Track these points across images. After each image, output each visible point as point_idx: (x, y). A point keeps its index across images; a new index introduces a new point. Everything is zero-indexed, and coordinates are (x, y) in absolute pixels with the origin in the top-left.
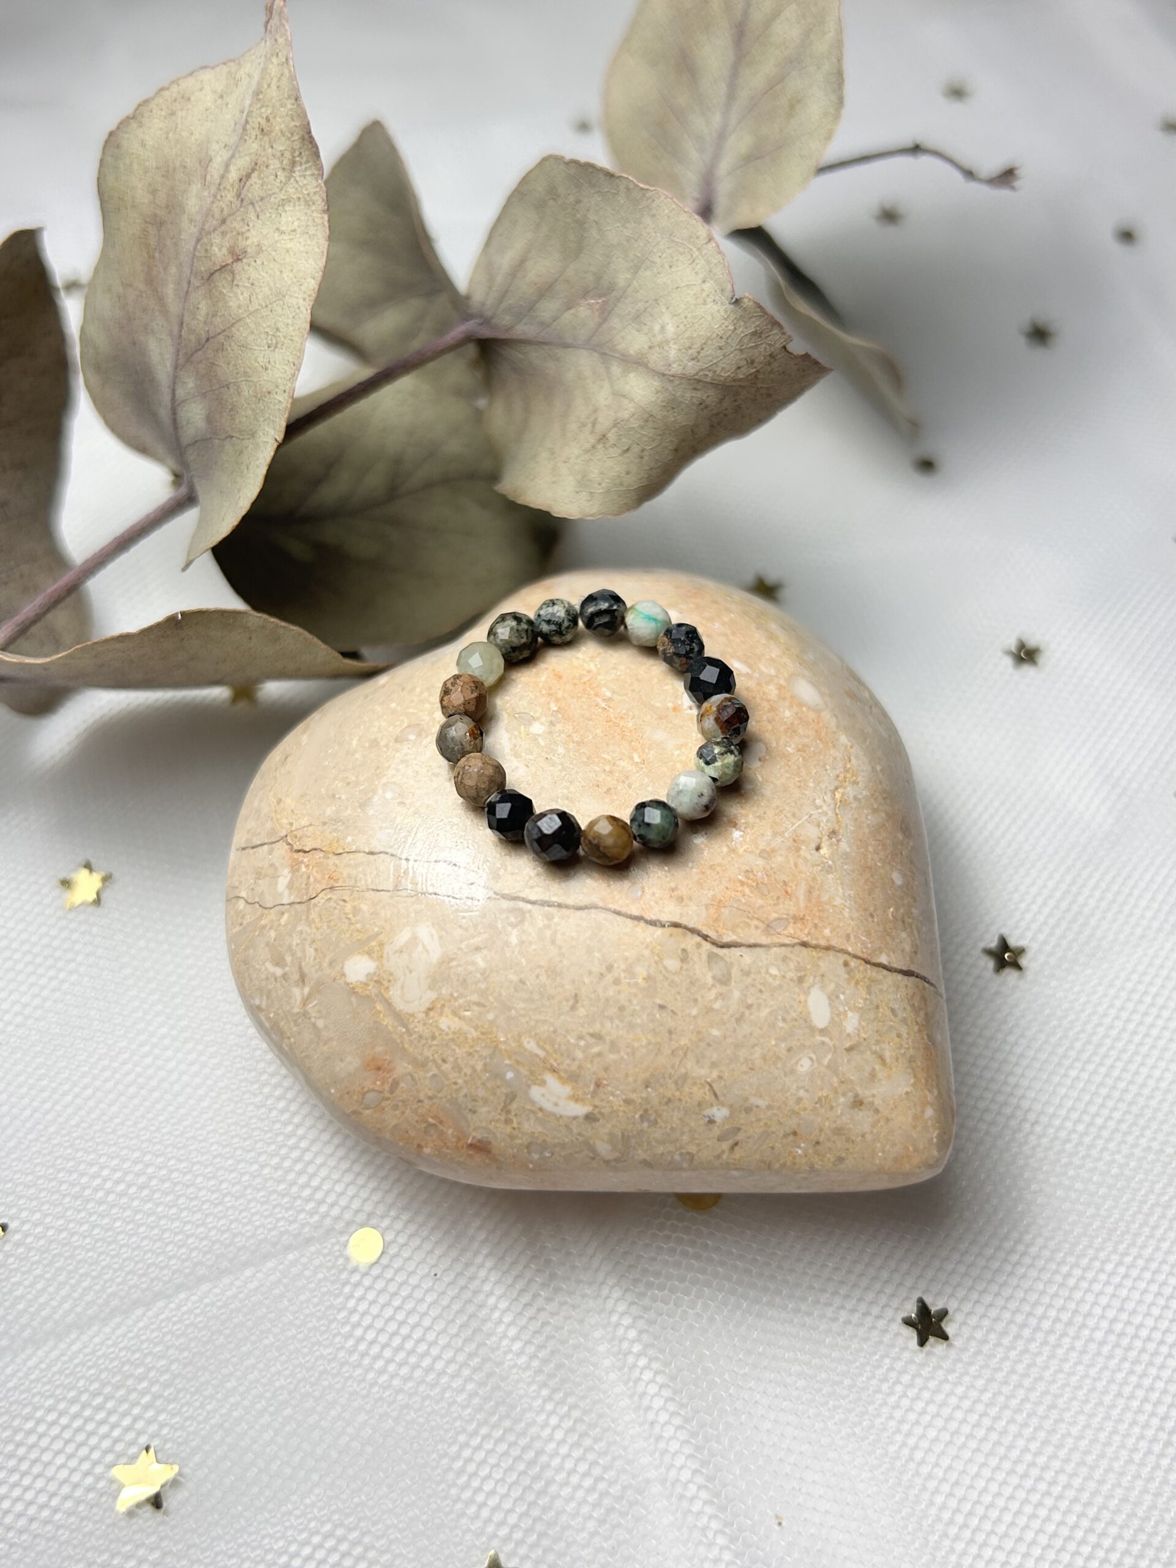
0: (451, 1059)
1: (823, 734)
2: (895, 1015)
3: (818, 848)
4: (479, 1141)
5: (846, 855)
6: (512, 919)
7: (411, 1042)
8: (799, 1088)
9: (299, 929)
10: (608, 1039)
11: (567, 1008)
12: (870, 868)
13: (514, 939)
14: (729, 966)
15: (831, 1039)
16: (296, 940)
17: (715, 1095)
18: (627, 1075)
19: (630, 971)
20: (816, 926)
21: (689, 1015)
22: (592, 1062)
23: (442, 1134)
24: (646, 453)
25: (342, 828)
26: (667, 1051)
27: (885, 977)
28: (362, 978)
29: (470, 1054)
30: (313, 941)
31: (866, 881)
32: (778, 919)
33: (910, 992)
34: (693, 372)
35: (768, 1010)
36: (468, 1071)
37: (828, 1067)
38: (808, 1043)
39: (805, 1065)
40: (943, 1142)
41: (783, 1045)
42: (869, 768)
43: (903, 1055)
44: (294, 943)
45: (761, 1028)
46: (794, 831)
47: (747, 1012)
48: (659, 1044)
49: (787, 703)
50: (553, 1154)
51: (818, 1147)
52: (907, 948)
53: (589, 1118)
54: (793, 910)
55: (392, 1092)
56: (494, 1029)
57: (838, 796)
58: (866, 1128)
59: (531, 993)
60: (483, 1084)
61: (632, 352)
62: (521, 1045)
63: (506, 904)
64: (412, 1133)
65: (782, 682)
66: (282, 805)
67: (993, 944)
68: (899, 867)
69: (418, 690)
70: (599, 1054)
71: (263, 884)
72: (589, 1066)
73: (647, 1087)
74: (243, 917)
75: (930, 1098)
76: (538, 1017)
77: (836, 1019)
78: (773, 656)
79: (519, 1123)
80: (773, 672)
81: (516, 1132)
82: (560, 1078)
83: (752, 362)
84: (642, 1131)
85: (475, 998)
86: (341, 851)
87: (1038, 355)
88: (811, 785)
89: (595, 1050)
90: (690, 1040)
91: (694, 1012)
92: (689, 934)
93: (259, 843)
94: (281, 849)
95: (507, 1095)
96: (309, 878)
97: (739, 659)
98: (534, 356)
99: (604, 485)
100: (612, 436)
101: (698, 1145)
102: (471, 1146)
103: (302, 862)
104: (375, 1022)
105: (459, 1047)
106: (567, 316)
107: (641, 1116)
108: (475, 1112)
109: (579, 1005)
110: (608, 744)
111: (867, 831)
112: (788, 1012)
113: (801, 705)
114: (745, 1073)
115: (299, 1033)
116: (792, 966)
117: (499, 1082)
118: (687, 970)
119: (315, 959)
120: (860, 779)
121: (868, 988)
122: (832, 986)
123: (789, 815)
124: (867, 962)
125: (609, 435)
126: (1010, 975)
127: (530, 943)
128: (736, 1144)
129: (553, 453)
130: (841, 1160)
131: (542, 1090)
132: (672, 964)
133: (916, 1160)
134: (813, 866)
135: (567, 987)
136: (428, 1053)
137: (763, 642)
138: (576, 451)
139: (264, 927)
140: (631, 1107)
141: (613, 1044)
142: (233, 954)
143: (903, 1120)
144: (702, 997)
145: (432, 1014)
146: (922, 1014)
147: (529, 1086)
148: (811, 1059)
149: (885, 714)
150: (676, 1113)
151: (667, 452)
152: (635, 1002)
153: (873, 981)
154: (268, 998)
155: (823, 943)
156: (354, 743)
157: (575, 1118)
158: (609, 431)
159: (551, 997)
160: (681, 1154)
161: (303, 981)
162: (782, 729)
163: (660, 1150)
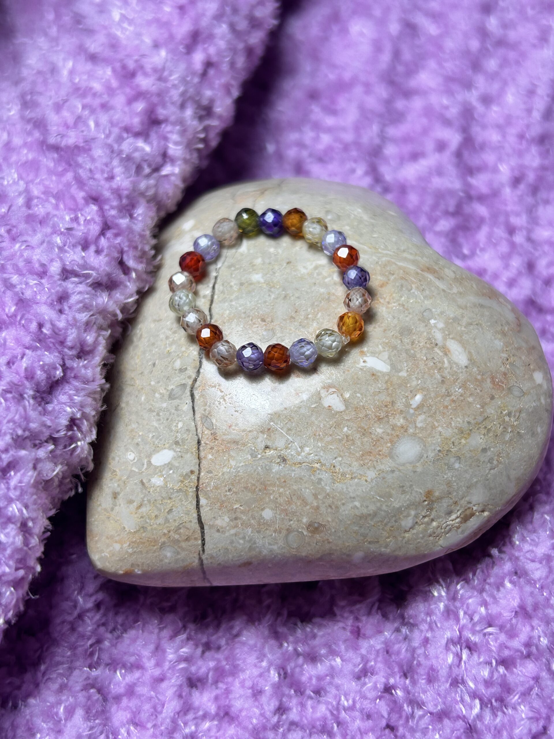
1: (369, 457)
2: (169, 513)
3: (267, 447)
8: (120, 456)
11: (155, 318)
14: (180, 397)
15: (146, 469)
20: (212, 448)
21: (151, 381)
27: (191, 503)
32: (212, 423)
38: (142, 455)
39: (131, 456)
41: (140, 440)
43: (147, 523)
47: (155, 414)
48: (136, 369)
57: (317, 466)
58: (104, 505)
65: (411, 431)
68: (278, 517)
77: (158, 470)
78: (440, 429)
80: (419, 425)
90: (139, 385)
91: (153, 383)
97: (424, 400)
112: (157, 438)
113: (392, 443)
116: (185, 436)
118: (175, 374)
120: (339, 485)
121: (180, 490)
122: (177, 465)
123: (288, 425)
124: (197, 487)
137: (454, 424)
144: (161, 386)
148: (134, 459)
152: (156, 350)
153: (186, 493)
155: (202, 454)
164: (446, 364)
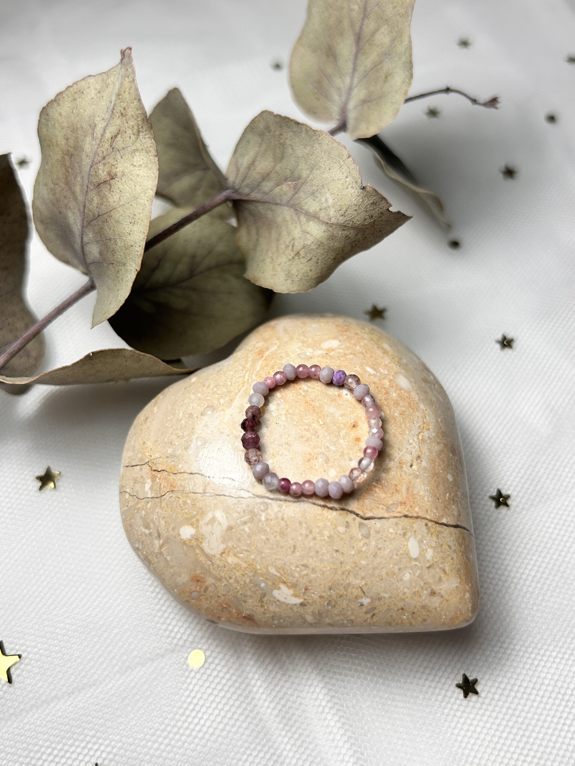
0: (234, 577)
1: (412, 405)
2: (450, 549)
3: (411, 466)
4: (248, 615)
5: (425, 468)
6: (262, 508)
7: (214, 569)
8: (404, 587)
9: (157, 511)
10: (311, 567)
11: (290, 553)
12: (437, 474)
13: (263, 518)
14: (369, 529)
15: (420, 563)
16: (155, 517)
17: (364, 592)
18: (320, 585)
19: (321, 533)
20: (411, 506)
21: (350, 554)
22: (303, 578)
23: (230, 612)
24: (320, 261)
25: (176, 460)
26: (340, 572)
27: (445, 530)
28: (189, 537)
29: (243, 575)
30: (164, 518)
31: (435, 481)
32: (393, 504)
33: (457, 536)
34: (342, 222)
35: (389, 550)
36: (242, 583)
37: (418, 577)
38: (408, 566)
39: (407, 577)
40: (474, 609)
41: (396, 567)
42: (435, 421)
43: (455, 568)
44: (154, 518)
45: (386, 559)
46: (400, 458)
47: (379, 552)
48: (336, 569)
49: (394, 389)
50: (284, 621)
51: (413, 615)
52: (456, 513)
53: (302, 605)
54: (400, 499)
55: (205, 592)
56: (255, 563)
57: (420, 437)
58: (437, 605)
59: (273, 545)
60: (250, 589)
61: (311, 211)
62: (268, 571)
63: (258, 500)
64: (215, 611)
65: (391, 378)
66: (146, 445)
67: (494, 494)
68: (451, 471)
69: (211, 386)
70: (307, 575)
71: (138, 487)
72: (302, 580)
73: (330, 590)
74: (128, 502)
75: (467, 588)
76: (275, 557)
77: (422, 553)
78: (386, 363)
79: (268, 607)
80: (386, 372)
81: (266, 611)
82: (288, 586)
83: (372, 216)
84: (328, 610)
85: (245, 548)
86: (176, 472)
87: (509, 182)
88: (407, 432)
89: (305, 572)
90: (351, 566)
91: (353, 553)
92: (349, 514)
93: (135, 464)
94: (146, 468)
95: (261, 594)
96: (160, 485)
97: (370, 366)
98: (261, 208)
99: (299, 276)
100: (302, 253)
101: (356, 616)
102: (244, 617)
103: (157, 477)
104: (196, 559)
105: (237, 571)
106: (277, 190)
107: (328, 603)
108: (246, 602)
109: (296, 550)
110: (306, 415)
111: (435, 454)
112: (398, 551)
113: (401, 389)
114: (378, 581)
115: (158, 562)
116: (400, 527)
117: (257, 588)
118: (349, 532)
119: (165, 526)
120: (431, 427)
121: (437, 536)
122: (420, 536)
123: (397, 450)
124: (436, 523)
125: (301, 252)
126: (503, 509)
127: (271, 520)
128: (374, 615)
129: (272, 260)
130: (425, 620)
131: (278, 592)
132: (342, 529)
133: (461, 619)
134: (409, 475)
135: (291, 542)
136: (222, 574)
137: (381, 355)
138: (284, 260)
139: (139, 509)
140: (323, 599)
141: (313, 569)
142: (124, 521)
143: (454, 600)
144: (357, 545)
145: (224, 555)
146: (463, 546)
147: (272, 590)
148: (410, 573)
149: (441, 387)
150: (344, 601)
151: (330, 260)
152: (324, 549)
153: (439, 532)
154: (142, 544)
155: (415, 515)
156: (181, 415)
157: (295, 605)
158: (301, 250)
159: (282, 547)
160: (347, 620)
161: (160, 537)
162: (392, 403)
163: (337, 618)
164: (341, 351)
